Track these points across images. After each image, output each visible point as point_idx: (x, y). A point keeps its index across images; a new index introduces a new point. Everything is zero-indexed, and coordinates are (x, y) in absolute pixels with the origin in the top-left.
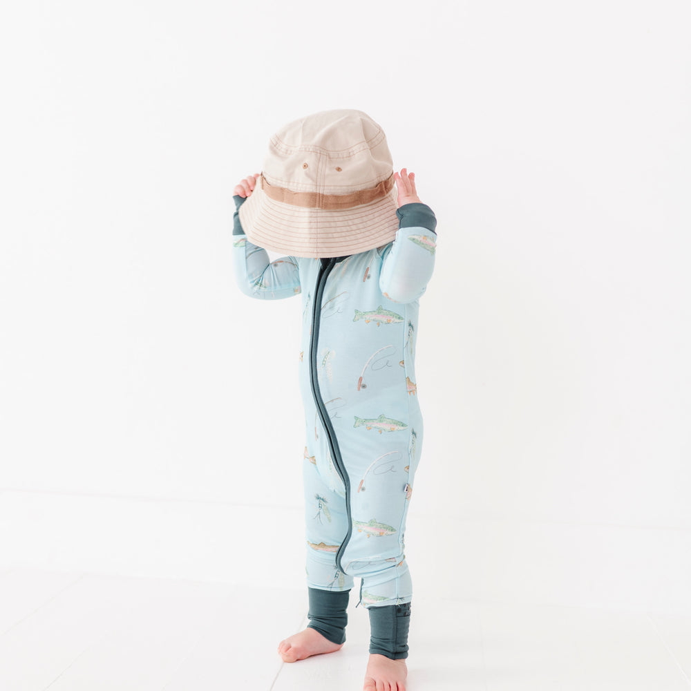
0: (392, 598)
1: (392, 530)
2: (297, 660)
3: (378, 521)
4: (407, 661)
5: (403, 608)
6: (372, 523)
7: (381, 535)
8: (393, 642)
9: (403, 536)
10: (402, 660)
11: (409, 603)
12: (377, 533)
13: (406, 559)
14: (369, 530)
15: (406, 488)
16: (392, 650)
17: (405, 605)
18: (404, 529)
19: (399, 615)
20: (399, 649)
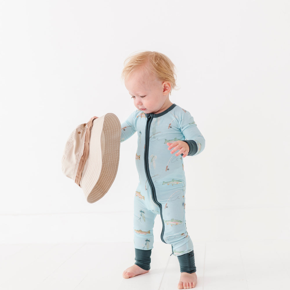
0: (186, 251)
1: (181, 222)
2: (130, 277)
3: (175, 219)
4: (196, 273)
5: (191, 253)
6: (172, 220)
7: (177, 225)
8: (189, 268)
9: (185, 223)
10: (194, 273)
11: (193, 251)
12: (175, 224)
13: (188, 234)
14: (172, 223)
15: (184, 204)
16: (189, 270)
17: (191, 252)
18: (185, 221)
19: (190, 256)
20: (192, 269)
